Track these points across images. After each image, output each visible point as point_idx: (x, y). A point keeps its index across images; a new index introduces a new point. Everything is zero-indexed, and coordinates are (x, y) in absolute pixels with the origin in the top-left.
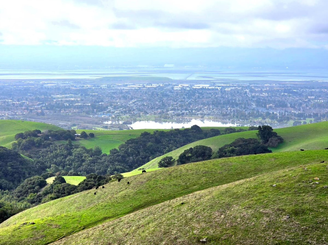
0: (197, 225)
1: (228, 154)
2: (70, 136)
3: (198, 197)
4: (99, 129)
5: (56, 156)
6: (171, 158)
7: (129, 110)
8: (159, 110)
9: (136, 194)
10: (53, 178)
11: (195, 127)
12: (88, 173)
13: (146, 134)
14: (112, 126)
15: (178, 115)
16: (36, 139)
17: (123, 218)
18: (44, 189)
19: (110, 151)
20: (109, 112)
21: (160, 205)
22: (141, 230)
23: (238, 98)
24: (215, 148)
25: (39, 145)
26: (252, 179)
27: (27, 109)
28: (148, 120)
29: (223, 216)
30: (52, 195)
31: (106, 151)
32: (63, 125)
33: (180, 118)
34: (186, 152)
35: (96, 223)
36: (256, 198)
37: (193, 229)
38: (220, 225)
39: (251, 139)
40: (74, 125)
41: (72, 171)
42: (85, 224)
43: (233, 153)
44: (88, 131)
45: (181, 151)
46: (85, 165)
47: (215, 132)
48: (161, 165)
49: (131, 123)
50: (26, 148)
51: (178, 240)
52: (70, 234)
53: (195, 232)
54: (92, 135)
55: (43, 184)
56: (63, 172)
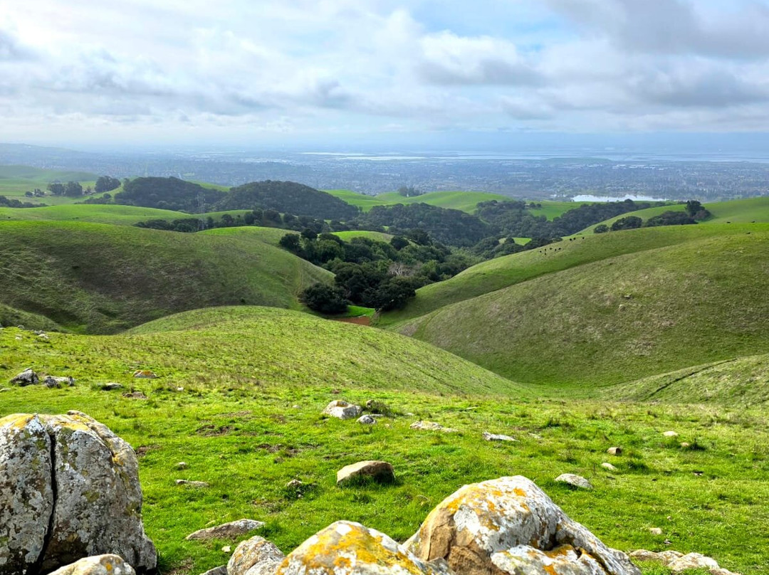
0: (623, 284)
1: (656, 224)
2: (521, 206)
3: (625, 259)
4: (546, 201)
5: (508, 222)
6: (605, 226)
7: (572, 186)
8: (598, 187)
9: (572, 254)
10: (505, 239)
11: (629, 201)
12: (534, 236)
13: (585, 205)
14: (557, 198)
15: (614, 190)
16: (493, 208)
17: (558, 274)
18: (497, 247)
19: (554, 219)
20: (555, 187)
21: (591, 264)
22: (573, 284)
23: (670, 178)
24: (645, 219)
25: (496, 212)
26: (677, 246)
27: (488, 184)
28: (588, 194)
29: (647, 277)
30: (503, 252)
31: (550, 218)
32: (515, 197)
33: (615, 192)
34: (619, 221)
35: (535, 276)
36: (679, 263)
37: (618, 286)
38: (643, 284)
39: (679, 212)
40: (525, 197)
41: (520, 234)
42: (526, 277)
43: (661, 223)
44: (536, 203)
45: (614, 220)
46: (531, 231)
47: (646, 205)
48: (596, 231)
49: (573, 197)
50: (485, 214)
51: (605, 295)
52: (513, 284)
53: (620, 289)
54: (539, 205)
55: (496, 243)
56: (513, 234)
